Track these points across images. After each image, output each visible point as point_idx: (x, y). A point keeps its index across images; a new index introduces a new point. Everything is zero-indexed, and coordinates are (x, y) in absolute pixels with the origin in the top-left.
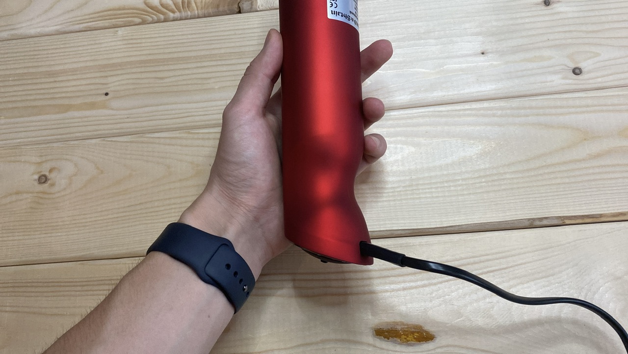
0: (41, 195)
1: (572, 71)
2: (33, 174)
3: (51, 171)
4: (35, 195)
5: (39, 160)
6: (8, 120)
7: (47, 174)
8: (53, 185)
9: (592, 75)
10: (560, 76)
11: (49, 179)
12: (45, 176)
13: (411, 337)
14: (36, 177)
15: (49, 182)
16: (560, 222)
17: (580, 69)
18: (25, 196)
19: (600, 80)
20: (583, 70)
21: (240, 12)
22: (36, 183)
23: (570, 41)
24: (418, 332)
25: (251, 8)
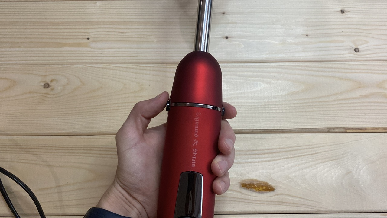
0: (45, 95)
1: (354, 50)
2: (41, 82)
3: (52, 81)
4: (42, 94)
5: (44, 74)
6: (25, 49)
8: (53, 89)
9: (365, 53)
10: (347, 52)
11: (50, 86)
12: (48, 84)
13: (261, 188)
14: (43, 84)
15: (50, 88)
16: (344, 131)
17: (358, 49)
18: (35, 95)
19: (368, 56)
20: (360, 50)
22: (42, 88)
23: (353, 34)
24: (265, 186)
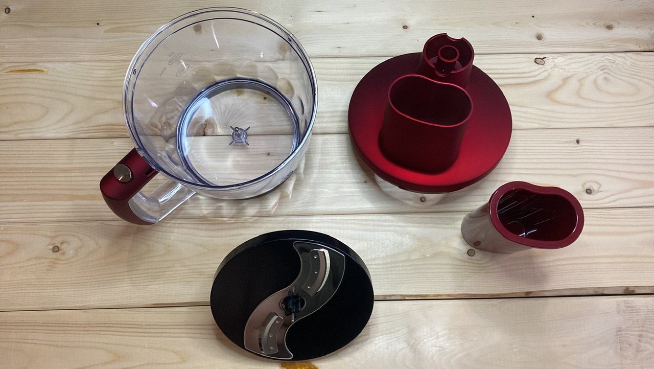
0: (55, 261)
1: (420, 199)
2: (48, 245)
3: (62, 243)
4: (51, 260)
5: (53, 234)
6: (29, 203)
7: (59, 245)
8: (63, 254)
9: (432, 203)
10: (412, 202)
11: (61, 250)
12: (57, 247)
14: (51, 247)
15: (61, 252)
17: (425, 198)
18: (43, 261)
21: (204, 135)
22: (51, 252)
25: (213, 133)
